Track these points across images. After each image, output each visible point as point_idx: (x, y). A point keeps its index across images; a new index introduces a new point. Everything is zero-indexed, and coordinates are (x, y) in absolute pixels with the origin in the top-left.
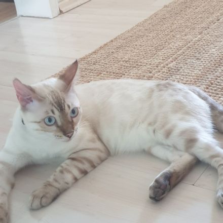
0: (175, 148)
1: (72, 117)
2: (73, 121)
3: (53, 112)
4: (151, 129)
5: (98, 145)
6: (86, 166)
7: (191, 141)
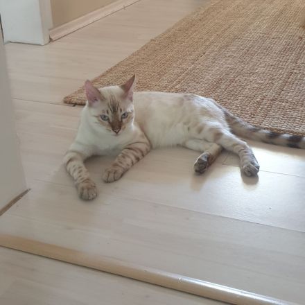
0: (206, 140)
1: (122, 118)
2: (122, 121)
3: (108, 112)
4: (186, 127)
5: (145, 140)
6: (139, 155)
7: (218, 135)
